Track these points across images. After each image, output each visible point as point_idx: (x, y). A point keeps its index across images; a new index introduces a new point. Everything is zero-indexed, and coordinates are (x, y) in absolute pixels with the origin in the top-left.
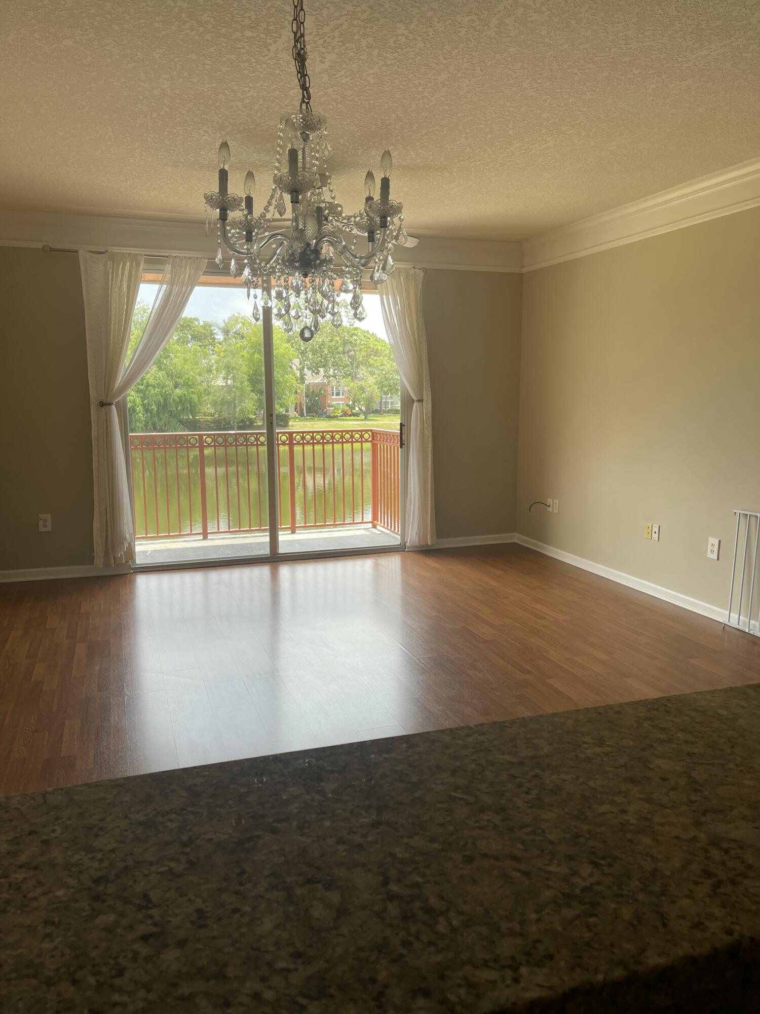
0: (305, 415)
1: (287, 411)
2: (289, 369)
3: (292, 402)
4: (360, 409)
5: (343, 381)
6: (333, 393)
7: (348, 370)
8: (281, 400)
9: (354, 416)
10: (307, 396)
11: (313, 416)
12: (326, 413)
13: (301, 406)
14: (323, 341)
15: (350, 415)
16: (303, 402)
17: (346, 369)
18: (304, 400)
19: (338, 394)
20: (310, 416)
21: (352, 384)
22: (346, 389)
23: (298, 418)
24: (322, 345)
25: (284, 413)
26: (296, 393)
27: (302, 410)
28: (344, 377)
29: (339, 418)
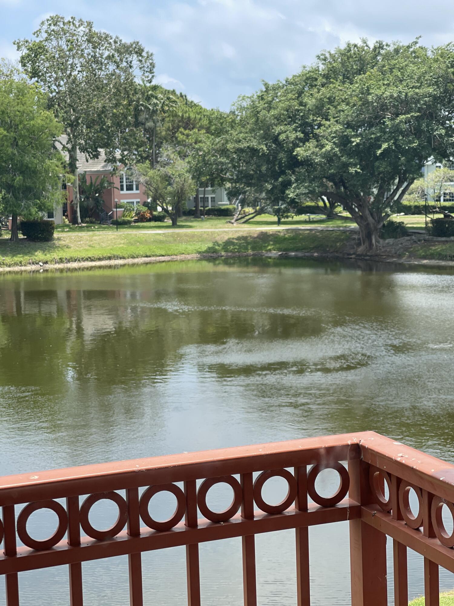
0: (79, 220)
1: (51, 215)
2: (52, 150)
3: (58, 203)
4: (166, 210)
5: (138, 168)
6: (122, 186)
7: (144, 151)
8: (39, 199)
9: (156, 221)
10: (82, 192)
11: (91, 222)
12: (111, 217)
13: (72, 207)
14: (104, 107)
15: (150, 220)
16: (75, 202)
17: (142, 149)
18: (76, 197)
19: (130, 188)
20: (87, 222)
21: (151, 172)
22: (142, 179)
23: (67, 226)
24: (103, 112)
25: (46, 219)
26: (64, 187)
27: (74, 212)
28: (138, 161)
29: (133, 224)
